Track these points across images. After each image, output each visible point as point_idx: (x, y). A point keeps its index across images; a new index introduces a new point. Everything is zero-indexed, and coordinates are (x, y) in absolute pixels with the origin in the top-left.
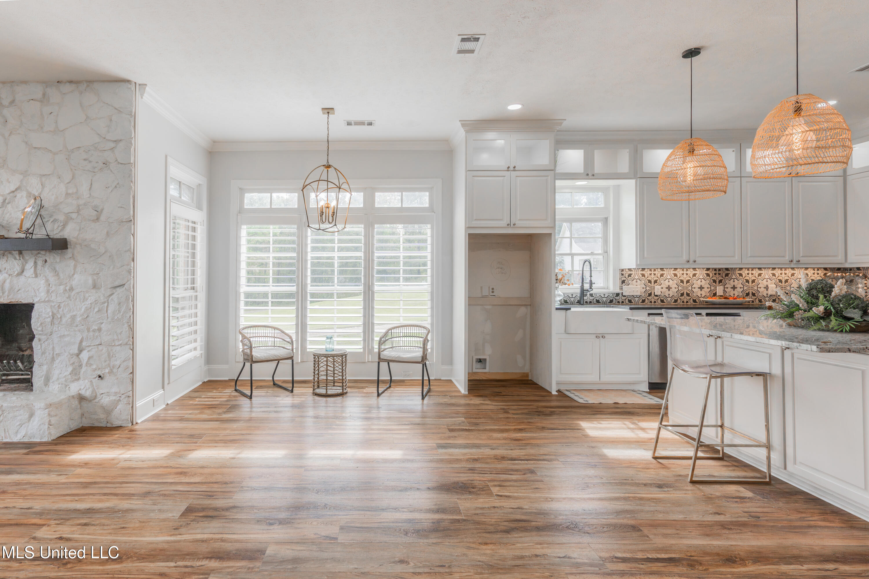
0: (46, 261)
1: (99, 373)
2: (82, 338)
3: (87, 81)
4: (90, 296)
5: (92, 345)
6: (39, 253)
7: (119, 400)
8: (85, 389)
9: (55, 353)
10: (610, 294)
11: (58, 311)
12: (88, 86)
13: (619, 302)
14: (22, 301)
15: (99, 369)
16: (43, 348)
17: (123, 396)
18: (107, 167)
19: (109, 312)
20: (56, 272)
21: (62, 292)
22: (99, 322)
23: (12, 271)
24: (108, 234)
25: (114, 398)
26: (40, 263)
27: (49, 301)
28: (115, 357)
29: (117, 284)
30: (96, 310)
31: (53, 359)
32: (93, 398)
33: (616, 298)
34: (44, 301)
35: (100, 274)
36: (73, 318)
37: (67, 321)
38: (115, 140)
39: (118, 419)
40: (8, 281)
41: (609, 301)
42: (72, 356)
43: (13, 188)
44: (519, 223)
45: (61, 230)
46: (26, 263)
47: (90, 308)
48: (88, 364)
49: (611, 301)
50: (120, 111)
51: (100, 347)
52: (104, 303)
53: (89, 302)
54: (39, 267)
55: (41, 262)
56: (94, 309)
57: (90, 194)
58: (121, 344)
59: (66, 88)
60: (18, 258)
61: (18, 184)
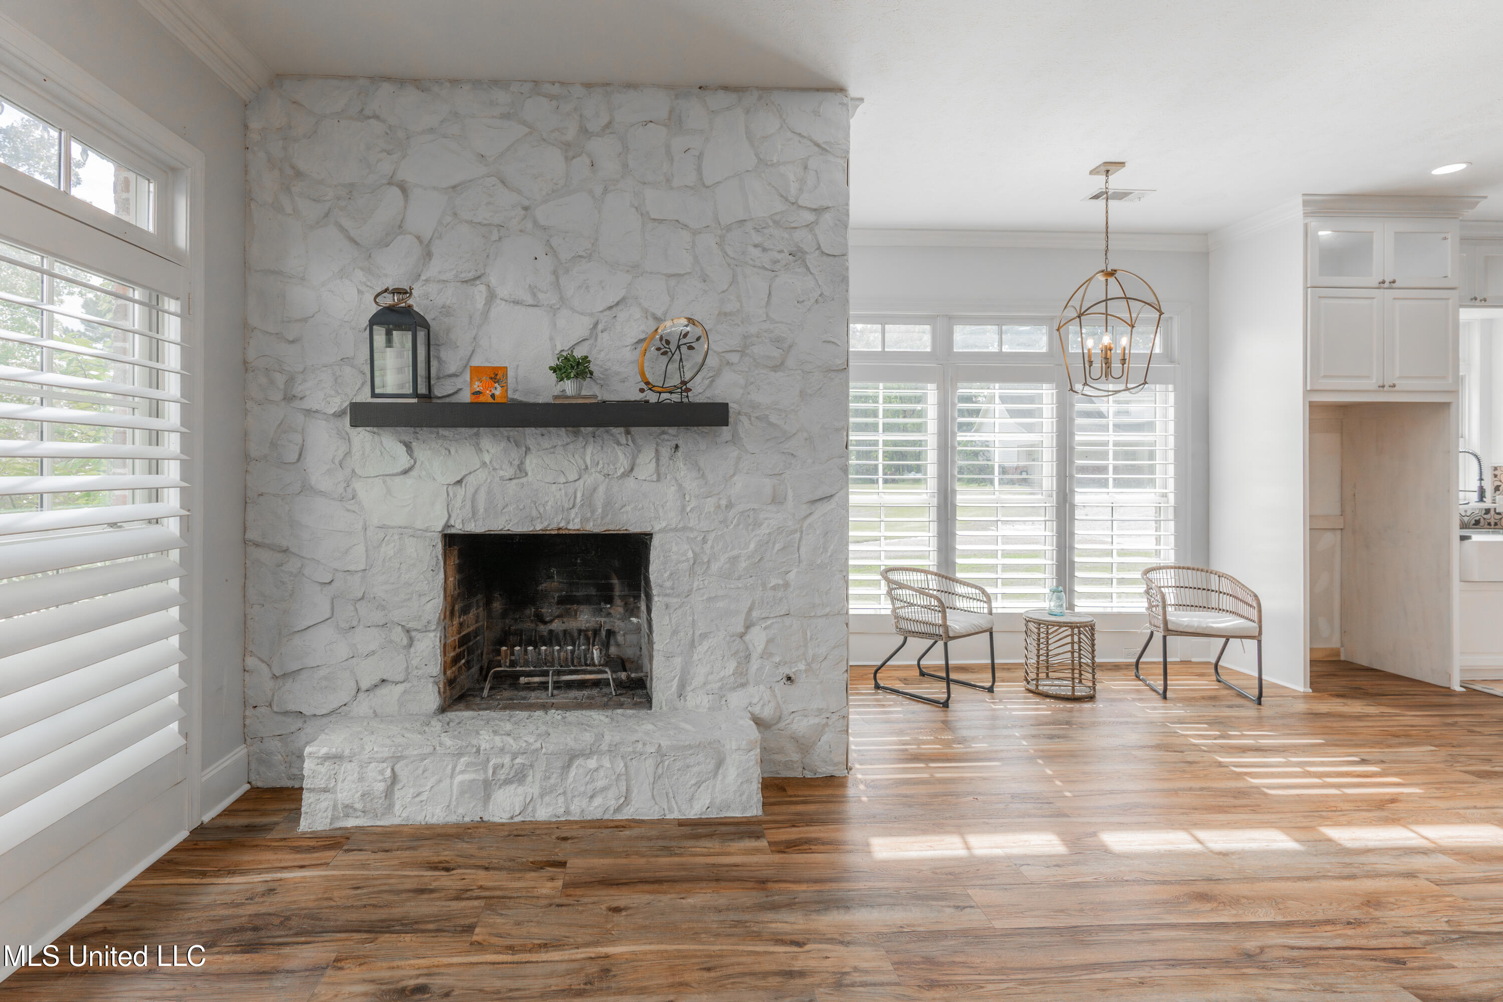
0: (677, 447)
1: (787, 671)
2: (753, 604)
3: (758, 88)
4: (766, 519)
5: (772, 615)
6: (663, 433)
7: (827, 724)
8: (761, 702)
9: (697, 633)
10: (1475, 509)
11: (702, 548)
12: (760, 98)
13: (1489, 524)
14: (629, 528)
15: (785, 663)
16: (673, 622)
17: (835, 717)
18: (796, 261)
19: (803, 549)
20: (699, 470)
21: (712, 510)
22: (783, 569)
23: (612, 467)
24: (802, 394)
25: (816, 720)
26: (665, 452)
27: (684, 529)
28: (817, 639)
29: (819, 494)
30: (778, 546)
31: (692, 645)
32: (775, 722)
33: (1485, 516)
34: (676, 530)
35: (783, 476)
36: (734, 560)
37: (721, 568)
38: (814, 207)
39: (826, 762)
40: (601, 490)
41: (1473, 522)
42: (733, 638)
43: (612, 300)
44: (1401, 384)
45: (709, 386)
46: (639, 451)
47: (767, 543)
48: (766, 655)
49: (1477, 523)
50: (824, 149)
51: (787, 621)
52: (795, 531)
53: (764, 530)
54: (664, 460)
55: (669, 450)
56: (774, 544)
57: (767, 316)
58: (827, 615)
59: (721, 99)
60: (623, 441)
61: (621, 294)
